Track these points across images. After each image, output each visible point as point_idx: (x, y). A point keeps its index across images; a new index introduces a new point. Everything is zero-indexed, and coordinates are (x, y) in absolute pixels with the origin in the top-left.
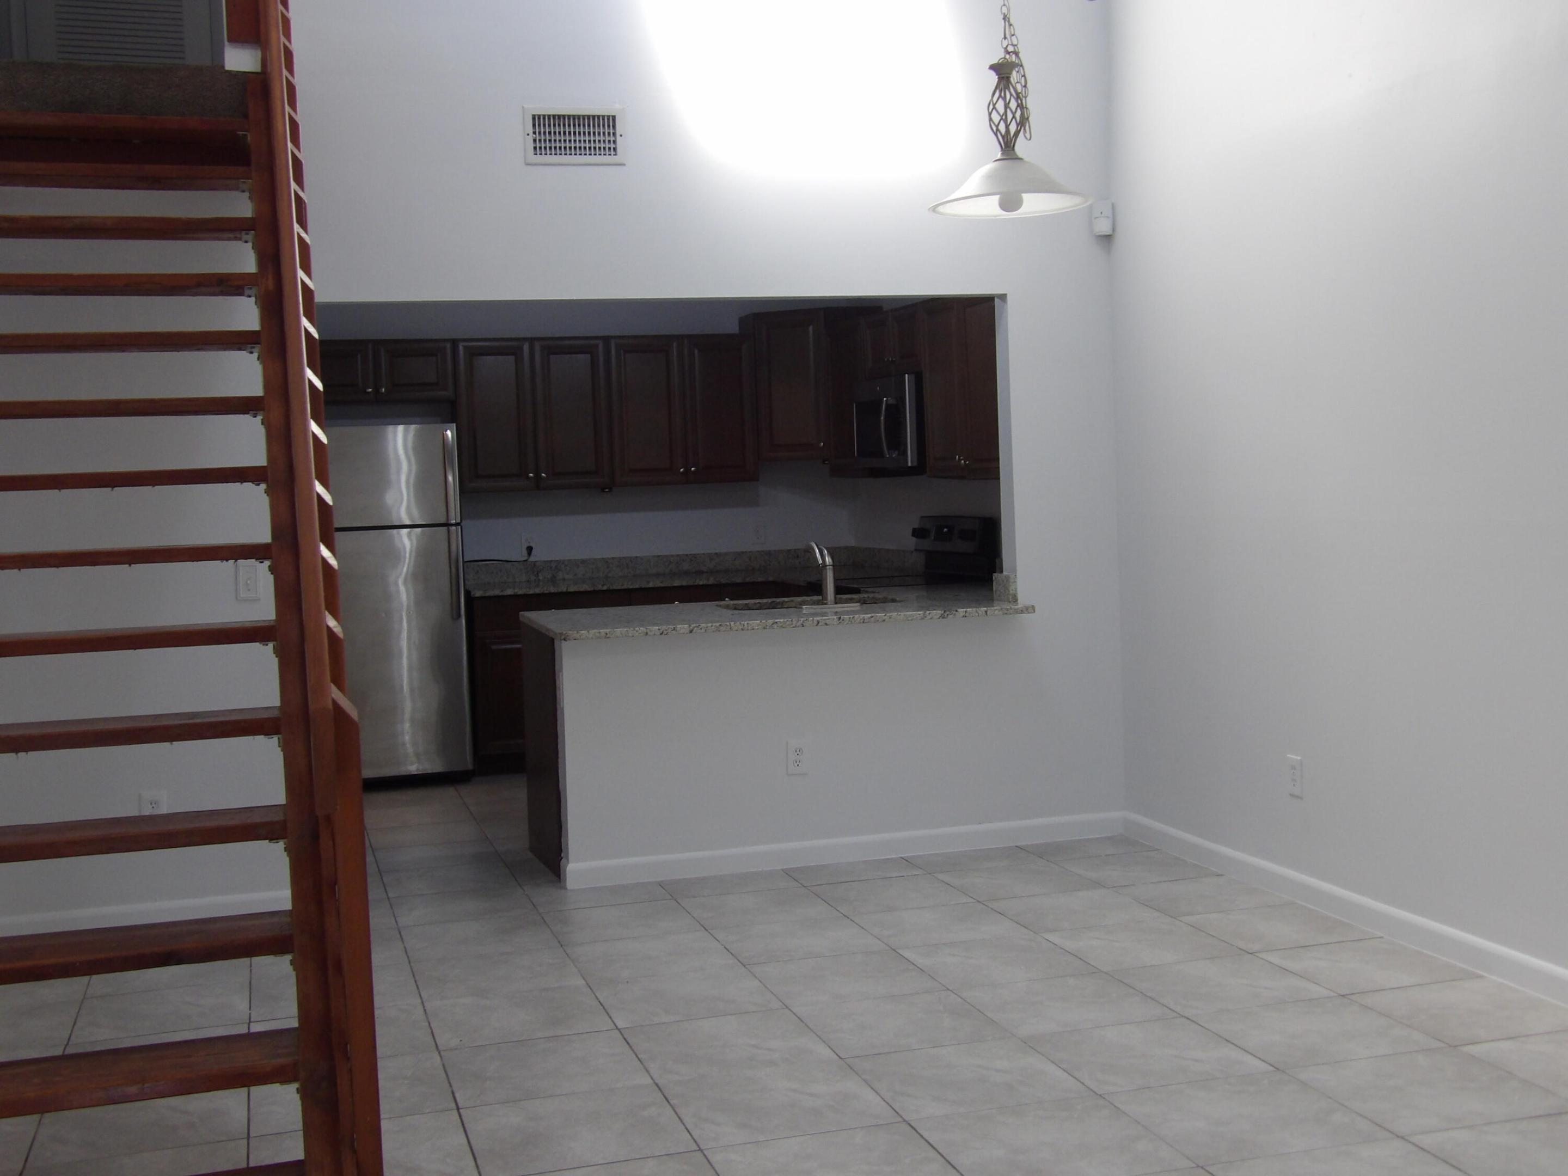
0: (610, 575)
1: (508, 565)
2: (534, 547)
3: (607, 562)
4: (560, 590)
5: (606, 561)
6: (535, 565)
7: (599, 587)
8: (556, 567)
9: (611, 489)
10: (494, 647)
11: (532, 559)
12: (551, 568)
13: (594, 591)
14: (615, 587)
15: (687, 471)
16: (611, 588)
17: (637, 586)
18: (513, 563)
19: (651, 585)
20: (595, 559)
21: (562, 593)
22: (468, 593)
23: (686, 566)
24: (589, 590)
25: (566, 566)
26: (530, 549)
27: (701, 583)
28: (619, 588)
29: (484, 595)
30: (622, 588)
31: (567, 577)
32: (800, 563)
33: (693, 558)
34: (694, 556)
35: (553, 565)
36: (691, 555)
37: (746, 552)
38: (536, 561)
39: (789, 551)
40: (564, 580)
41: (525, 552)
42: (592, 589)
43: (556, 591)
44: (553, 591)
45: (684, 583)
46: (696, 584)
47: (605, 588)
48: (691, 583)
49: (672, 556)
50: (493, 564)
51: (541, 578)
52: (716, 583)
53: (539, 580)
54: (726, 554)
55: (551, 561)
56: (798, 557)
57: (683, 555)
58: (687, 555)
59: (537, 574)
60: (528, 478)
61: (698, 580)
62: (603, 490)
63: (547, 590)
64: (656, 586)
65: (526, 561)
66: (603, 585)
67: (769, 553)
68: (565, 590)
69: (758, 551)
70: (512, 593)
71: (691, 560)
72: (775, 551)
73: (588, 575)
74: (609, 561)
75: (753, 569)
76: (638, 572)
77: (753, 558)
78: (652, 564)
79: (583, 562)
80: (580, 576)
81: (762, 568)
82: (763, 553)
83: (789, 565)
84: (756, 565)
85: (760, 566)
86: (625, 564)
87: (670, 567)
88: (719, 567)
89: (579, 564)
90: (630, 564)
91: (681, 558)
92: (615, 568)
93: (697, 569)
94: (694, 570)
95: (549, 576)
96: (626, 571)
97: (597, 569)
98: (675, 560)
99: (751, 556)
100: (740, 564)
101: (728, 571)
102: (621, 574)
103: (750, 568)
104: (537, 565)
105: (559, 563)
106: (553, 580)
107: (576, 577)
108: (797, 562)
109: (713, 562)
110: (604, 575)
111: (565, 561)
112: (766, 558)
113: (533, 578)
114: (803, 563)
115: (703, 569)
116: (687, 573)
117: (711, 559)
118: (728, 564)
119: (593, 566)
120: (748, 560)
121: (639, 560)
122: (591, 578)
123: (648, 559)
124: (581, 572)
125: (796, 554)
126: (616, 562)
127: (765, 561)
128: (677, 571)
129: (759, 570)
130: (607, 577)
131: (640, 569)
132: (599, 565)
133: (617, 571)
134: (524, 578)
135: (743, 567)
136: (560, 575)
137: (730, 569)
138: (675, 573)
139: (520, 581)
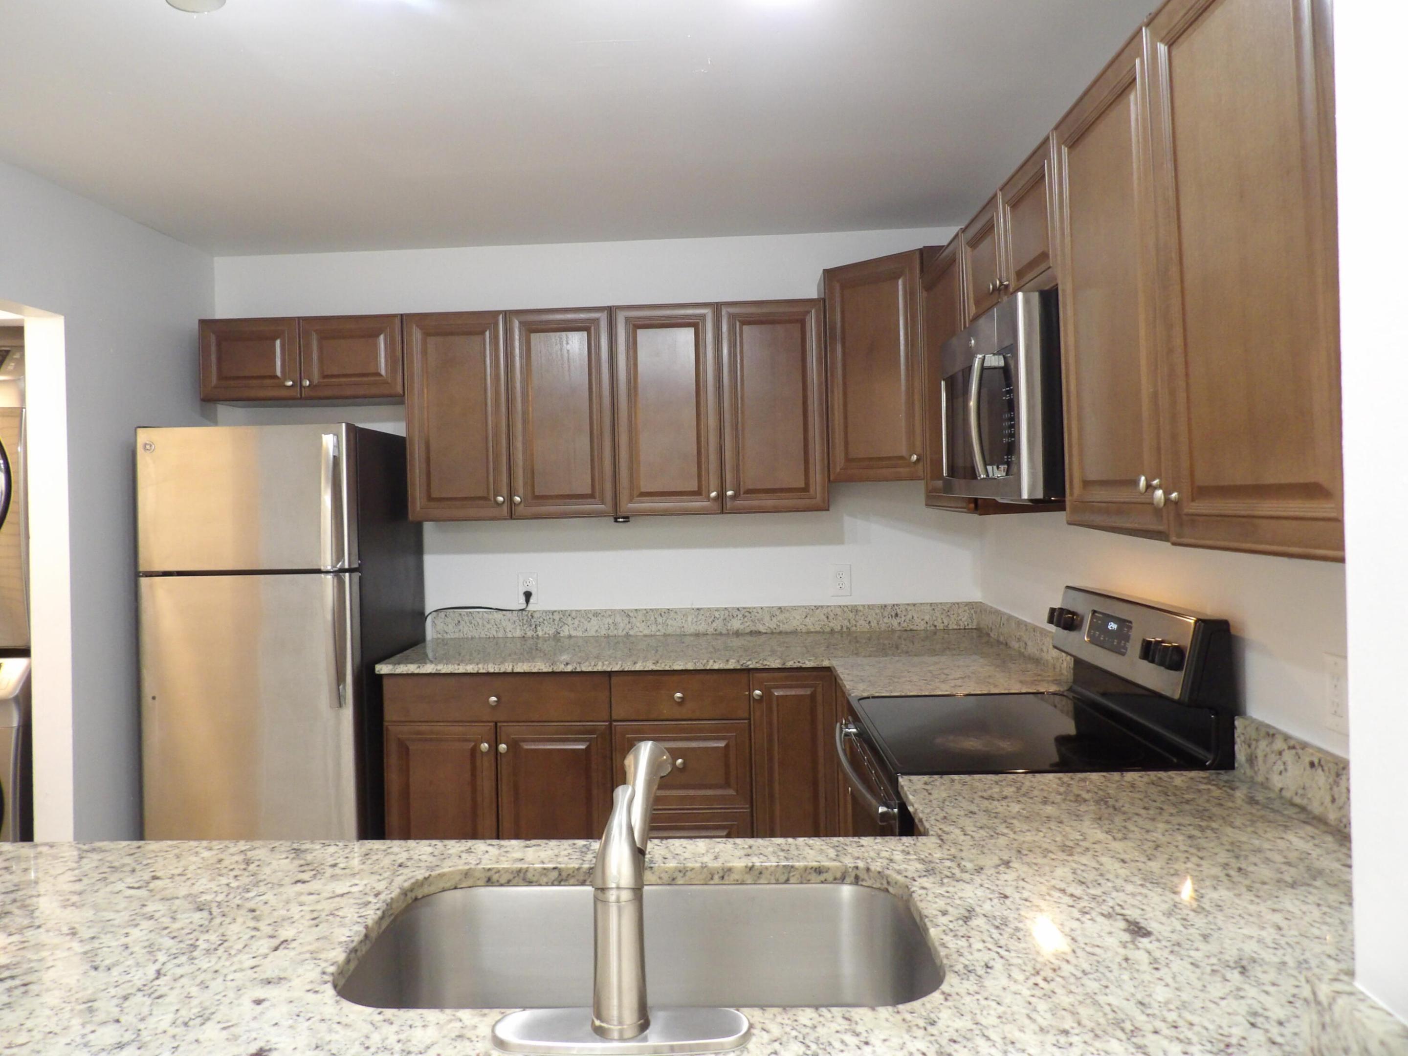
1: (498, 616)
2: (533, 591)
4: (502, 670)
5: (626, 613)
6: (532, 616)
7: (561, 668)
8: (561, 620)
11: (531, 607)
12: (554, 620)
13: (553, 673)
14: (585, 668)
16: (578, 670)
17: (616, 668)
18: (504, 612)
19: (638, 667)
20: (613, 612)
21: (505, 674)
24: (545, 670)
26: (528, 595)
27: (716, 667)
28: (590, 669)
29: (393, 672)
30: (595, 670)
31: (573, 633)
32: (899, 624)
33: (746, 613)
34: (749, 611)
35: (557, 617)
36: (744, 608)
37: (822, 607)
38: (536, 612)
39: (884, 607)
40: (570, 637)
41: (522, 599)
42: (550, 670)
43: (497, 671)
44: (491, 670)
45: (690, 666)
46: (708, 668)
47: (569, 669)
49: (717, 610)
50: (479, 613)
51: (540, 633)
52: (739, 667)
53: (538, 636)
54: (795, 608)
55: (553, 612)
56: (897, 615)
57: (733, 608)
58: (738, 609)
59: (536, 628)
60: (497, 502)
61: (711, 662)
62: (615, 520)
64: (646, 669)
65: (522, 610)
67: (855, 610)
68: (509, 670)
70: (434, 671)
71: (744, 616)
72: (864, 606)
73: (603, 632)
74: (631, 614)
75: (832, 631)
76: (670, 630)
77: (831, 616)
78: (690, 619)
79: (596, 614)
80: (592, 633)
81: (845, 629)
82: (846, 609)
83: (883, 627)
84: (836, 625)
85: (842, 627)
86: (653, 618)
87: (715, 624)
88: (783, 628)
89: (590, 616)
90: (660, 620)
91: (730, 613)
92: (638, 625)
93: (753, 628)
94: (748, 630)
95: (551, 632)
96: (654, 628)
97: (615, 624)
98: (722, 617)
99: (829, 613)
100: (812, 624)
101: (795, 632)
102: (647, 632)
103: (828, 629)
104: (536, 615)
105: (565, 614)
106: (556, 636)
107: (586, 634)
108: (895, 622)
109: (774, 619)
110: (624, 632)
111: (571, 611)
112: (851, 615)
113: (530, 634)
114: (905, 624)
115: (762, 629)
116: (737, 634)
117: (773, 616)
118: (795, 622)
119: (610, 621)
120: (824, 618)
121: (672, 614)
122: (607, 637)
123: (685, 613)
124: (594, 627)
125: (895, 611)
126: (640, 617)
127: (849, 621)
128: (724, 632)
129: (841, 632)
130: (627, 635)
131: (673, 626)
132: (618, 619)
133: (641, 628)
134: (518, 633)
135: (818, 629)
136: (565, 632)
137: (799, 629)
138: (721, 634)
139: (513, 637)
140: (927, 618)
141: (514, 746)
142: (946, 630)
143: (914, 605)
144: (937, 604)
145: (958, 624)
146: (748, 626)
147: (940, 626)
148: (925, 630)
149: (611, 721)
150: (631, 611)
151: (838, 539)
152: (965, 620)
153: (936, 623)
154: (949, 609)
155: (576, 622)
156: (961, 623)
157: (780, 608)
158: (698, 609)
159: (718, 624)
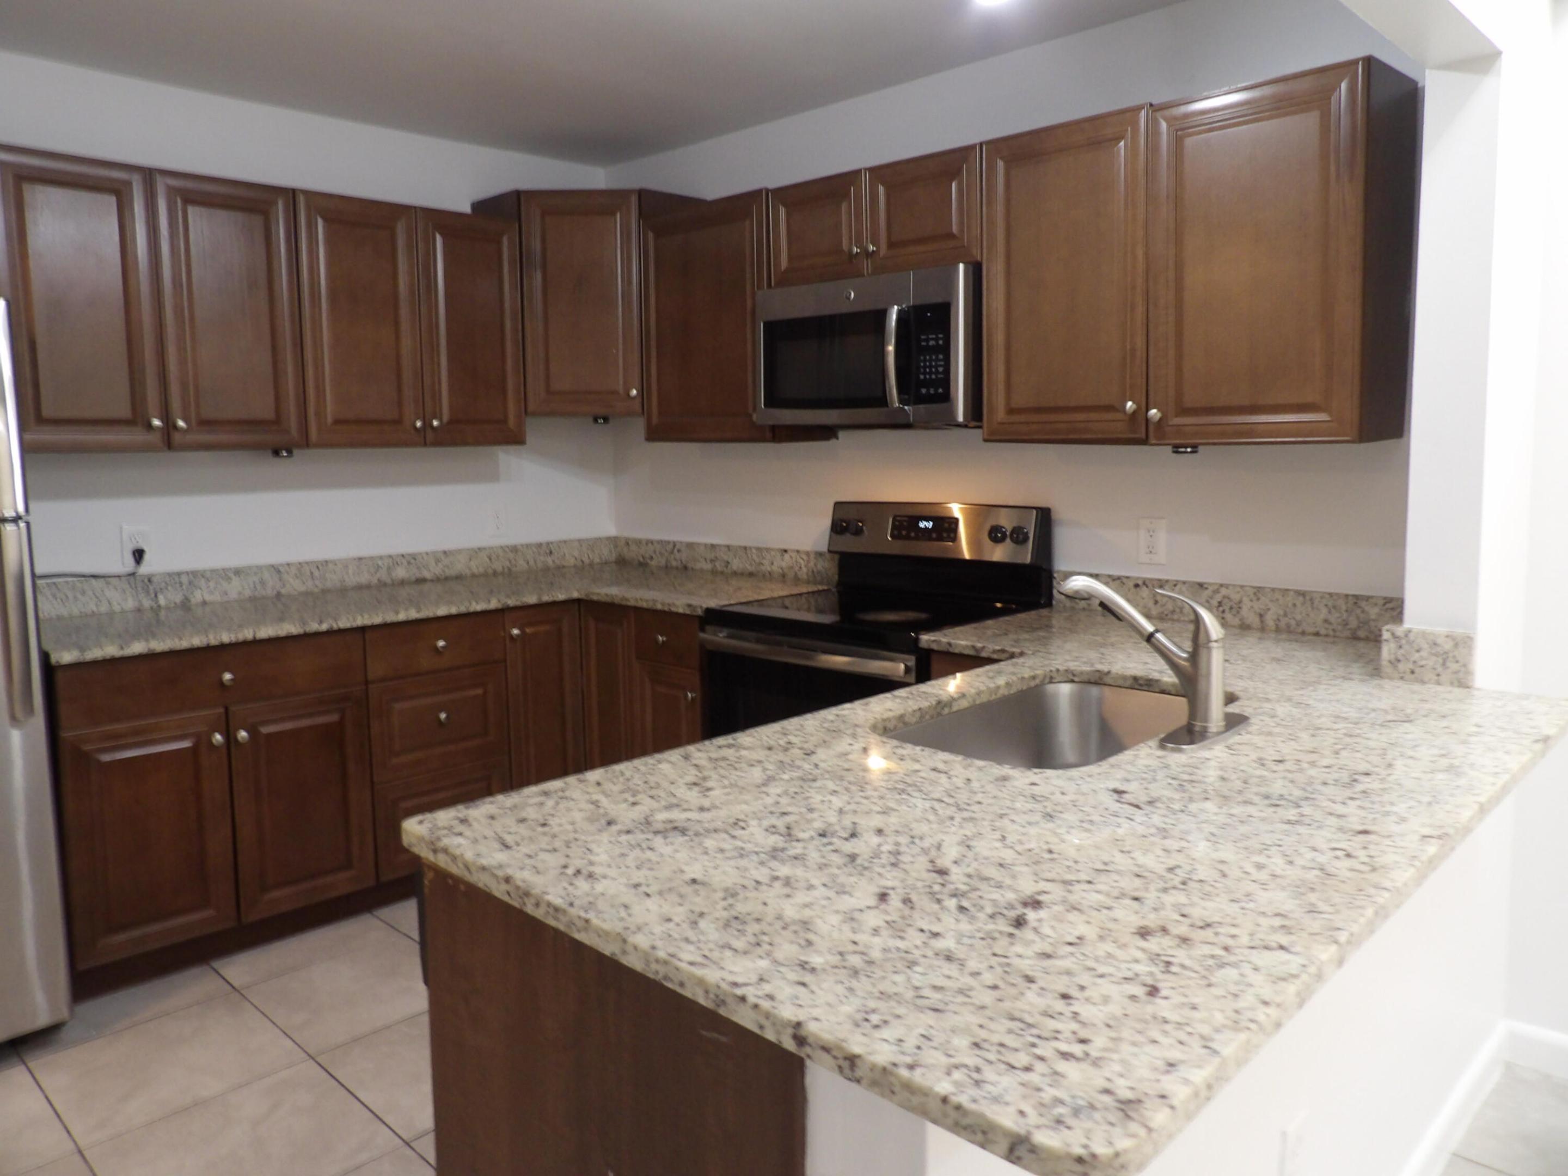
0: (283, 591)
1: (97, 583)
2: (145, 548)
3: (279, 572)
5: (275, 569)
6: (150, 581)
8: (190, 583)
9: (290, 452)
10: (106, 758)
11: (144, 569)
12: (181, 584)
15: (427, 424)
16: (335, 627)
17: (378, 621)
18: (107, 578)
19: (402, 617)
20: (260, 568)
21: (245, 643)
22: (45, 657)
23: (401, 573)
24: (296, 633)
25: (208, 580)
26: (139, 555)
28: (348, 625)
29: (81, 659)
30: (354, 625)
31: (208, 598)
32: (553, 561)
33: (410, 559)
34: (414, 557)
35: (184, 579)
36: (408, 554)
37: (485, 549)
38: (153, 575)
39: (539, 545)
40: (204, 603)
41: (130, 560)
42: (302, 632)
43: (234, 641)
44: (227, 641)
45: (454, 610)
46: (472, 611)
47: (324, 627)
48: (463, 609)
49: (381, 558)
50: (67, 582)
51: (162, 601)
53: (159, 606)
54: (459, 551)
55: (179, 574)
56: (551, 553)
57: (398, 556)
58: (403, 556)
59: (156, 596)
60: (149, 426)
62: (276, 453)
63: (215, 638)
65: (133, 574)
66: (321, 622)
67: (515, 549)
68: (250, 637)
69: (501, 547)
70: (146, 650)
71: (410, 564)
72: (522, 545)
73: (248, 593)
74: (282, 569)
75: (495, 573)
76: (329, 584)
77: (494, 557)
78: (350, 571)
79: (238, 572)
80: (233, 595)
81: (506, 570)
82: (507, 550)
83: (540, 565)
84: (498, 566)
85: (503, 568)
86: (308, 573)
87: (378, 575)
88: (449, 572)
89: (232, 575)
90: (316, 573)
91: (395, 561)
92: (291, 580)
93: (418, 575)
94: (413, 578)
95: (178, 598)
96: (310, 583)
97: (263, 583)
98: (386, 564)
99: (491, 554)
100: (477, 566)
101: (459, 578)
102: (303, 589)
103: (490, 571)
104: (154, 580)
105: (195, 575)
106: (185, 605)
107: (225, 599)
108: (549, 560)
109: (440, 564)
110: (275, 592)
111: (205, 571)
112: (511, 556)
113: (147, 603)
114: (558, 562)
115: (427, 575)
116: (402, 583)
117: (438, 561)
118: (460, 566)
119: (256, 579)
120: (488, 560)
121: (331, 566)
122: (252, 599)
123: (345, 564)
124: (235, 589)
125: (548, 549)
126: (293, 570)
127: (510, 562)
128: (389, 581)
129: (502, 574)
130: (279, 595)
131: (332, 580)
132: (266, 576)
133: (295, 585)
134: (130, 604)
135: (481, 570)
136: (197, 597)
137: (464, 573)
138: (385, 585)
139: (123, 612)
140: (576, 553)
141: (252, 731)
142: (591, 565)
143: (565, 542)
144: (583, 540)
145: (601, 558)
146: (413, 573)
147: (587, 561)
148: (575, 566)
149: (367, 683)
150: (282, 565)
151: (494, 477)
152: (607, 553)
153: (584, 559)
154: (594, 543)
155: (212, 584)
156: (603, 557)
157: (445, 552)
158: (360, 559)
159: (383, 575)
